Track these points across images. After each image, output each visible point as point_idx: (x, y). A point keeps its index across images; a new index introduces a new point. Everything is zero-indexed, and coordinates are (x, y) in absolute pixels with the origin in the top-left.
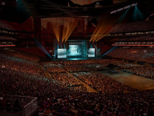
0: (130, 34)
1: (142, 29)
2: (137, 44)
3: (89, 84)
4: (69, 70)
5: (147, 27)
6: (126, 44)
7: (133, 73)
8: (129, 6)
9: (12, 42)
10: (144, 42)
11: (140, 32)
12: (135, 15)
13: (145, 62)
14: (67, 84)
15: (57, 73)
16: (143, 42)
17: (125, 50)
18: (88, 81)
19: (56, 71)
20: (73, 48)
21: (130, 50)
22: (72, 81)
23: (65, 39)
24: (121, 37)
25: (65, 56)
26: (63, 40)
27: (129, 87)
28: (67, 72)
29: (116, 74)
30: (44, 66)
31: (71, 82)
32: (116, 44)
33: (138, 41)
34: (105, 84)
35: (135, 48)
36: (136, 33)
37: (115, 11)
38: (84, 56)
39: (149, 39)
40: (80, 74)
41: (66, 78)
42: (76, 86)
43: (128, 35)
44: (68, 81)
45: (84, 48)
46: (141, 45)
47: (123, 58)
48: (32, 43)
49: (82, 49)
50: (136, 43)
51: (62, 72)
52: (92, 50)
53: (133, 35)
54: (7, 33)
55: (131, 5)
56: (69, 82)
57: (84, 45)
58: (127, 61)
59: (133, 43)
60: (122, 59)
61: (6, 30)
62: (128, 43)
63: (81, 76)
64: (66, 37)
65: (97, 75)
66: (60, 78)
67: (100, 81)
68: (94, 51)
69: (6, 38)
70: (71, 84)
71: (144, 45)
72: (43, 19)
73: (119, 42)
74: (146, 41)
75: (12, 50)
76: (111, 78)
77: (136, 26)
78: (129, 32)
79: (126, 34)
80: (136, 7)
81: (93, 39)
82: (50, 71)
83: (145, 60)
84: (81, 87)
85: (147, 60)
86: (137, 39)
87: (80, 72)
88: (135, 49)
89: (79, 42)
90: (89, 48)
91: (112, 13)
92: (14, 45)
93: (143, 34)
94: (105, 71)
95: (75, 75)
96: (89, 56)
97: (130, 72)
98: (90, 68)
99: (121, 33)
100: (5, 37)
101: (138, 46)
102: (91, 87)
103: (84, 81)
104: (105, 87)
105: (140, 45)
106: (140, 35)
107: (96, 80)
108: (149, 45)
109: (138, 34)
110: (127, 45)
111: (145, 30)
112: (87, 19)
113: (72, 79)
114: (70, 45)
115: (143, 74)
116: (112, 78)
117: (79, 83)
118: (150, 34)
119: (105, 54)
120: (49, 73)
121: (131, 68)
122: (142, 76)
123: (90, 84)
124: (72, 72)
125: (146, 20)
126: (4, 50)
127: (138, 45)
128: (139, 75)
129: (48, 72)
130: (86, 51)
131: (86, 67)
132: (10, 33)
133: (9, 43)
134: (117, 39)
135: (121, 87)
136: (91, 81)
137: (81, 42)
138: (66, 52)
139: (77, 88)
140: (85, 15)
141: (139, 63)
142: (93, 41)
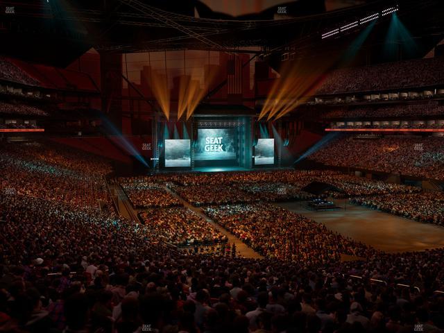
0: (378, 97)
1: (413, 84)
2: (399, 127)
3: (246, 238)
4: (194, 199)
5: (429, 77)
6: (367, 127)
7: (380, 209)
8: (375, 16)
9: (35, 122)
10: (421, 120)
11: (407, 92)
12: (391, 41)
13: (422, 178)
14: (178, 239)
15: (158, 206)
16: (416, 120)
17: (364, 144)
18: (244, 229)
19: (154, 203)
20: (211, 139)
21: (380, 145)
22: (195, 230)
23: (186, 111)
24: (352, 107)
25: (186, 161)
26: (180, 115)
27: (365, 248)
28: (186, 205)
29: (332, 210)
30: (122, 188)
31: (193, 232)
32: (338, 127)
33: (400, 118)
34: (292, 238)
35: (392, 139)
36: (396, 95)
37: (335, 32)
38: (244, 161)
39: (435, 111)
40: (223, 210)
41: (180, 220)
42: (206, 242)
43: (373, 101)
44: (183, 229)
45: (244, 137)
46: (411, 130)
47: (358, 165)
48: (94, 124)
49: (238, 141)
50: (397, 123)
51: (172, 206)
52: (267, 143)
53: (389, 100)
54: (21, 96)
55: (381, 13)
56: (185, 231)
57: (244, 129)
58: (369, 176)
59: (387, 123)
60: (353, 170)
61: (16, 86)
62: (372, 123)
63: (225, 216)
64: (188, 107)
65: (272, 213)
66: (162, 222)
67: (279, 230)
68: (273, 145)
69: (16, 109)
70: (192, 238)
71: (419, 130)
72: (128, 54)
73: (346, 120)
74: (426, 118)
75: (33, 142)
76: (314, 222)
77: (396, 74)
78: (376, 93)
79: (368, 97)
80: (395, 17)
81: (269, 113)
82: (138, 201)
83: (422, 171)
84: (218, 246)
85: (427, 170)
86: (399, 111)
87: (225, 204)
88: (392, 142)
89: (227, 119)
90: (257, 136)
91: (324, 36)
92: (41, 128)
93: (416, 98)
94: (299, 203)
95: (207, 214)
96: (258, 160)
97: (373, 206)
98: (256, 195)
99: (351, 95)
100: (14, 104)
101: (402, 133)
102: (249, 246)
103: (232, 229)
104: (291, 247)
105: (408, 128)
106: (409, 99)
107: (267, 227)
108: (435, 130)
109: (401, 98)
110: (368, 130)
111: (422, 85)
112: (254, 54)
113: (197, 224)
114: (203, 130)
115: (411, 210)
116: (318, 221)
117: (215, 235)
118: (437, 97)
119: (305, 155)
120: (133, 206)
121: (376, 194)
122: (407, 217)
123: (249, 239)
124: (201, 205)
125: (425, 57)
126: (9, 141)
127: (401, 130)
128: (398, 214)
129: (132, 204)
130: (247, 145)
131: (246, 191)
132: (29, 93)
133: (27, 122)
134: (340, 113)
135: (340, 246)
136: (253, 229)
137: (233, 119)
138: (189, 148)
139: (207, 250)
140: (249, 45)
141: (403, 180)
142: (270, 116)
